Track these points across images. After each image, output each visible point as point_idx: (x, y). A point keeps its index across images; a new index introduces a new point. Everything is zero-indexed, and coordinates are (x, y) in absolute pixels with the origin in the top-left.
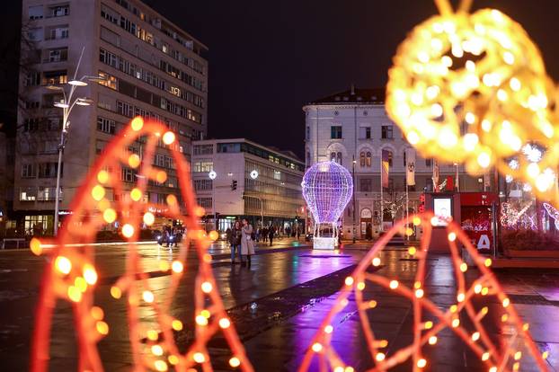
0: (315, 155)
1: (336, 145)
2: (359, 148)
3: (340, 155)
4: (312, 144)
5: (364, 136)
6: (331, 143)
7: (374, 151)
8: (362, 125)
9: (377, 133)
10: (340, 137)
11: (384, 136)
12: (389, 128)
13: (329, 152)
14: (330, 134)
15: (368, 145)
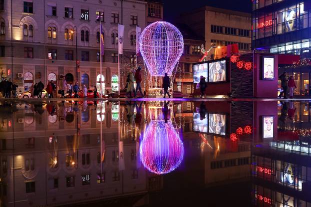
0: (10, 25)
1: (27, 18)
2: (47, 23)
3: (31, 27)
4: (7, 16)
5: (51, 13)
6: (24, 16)
7: (59, 27)
8: (49, 4)
9: (61, 12)
10: (31, 11)
11: (67, 16)
12: (70, 10)
13: (22, 24)
14: (22, 8)
15: (54, 22)
